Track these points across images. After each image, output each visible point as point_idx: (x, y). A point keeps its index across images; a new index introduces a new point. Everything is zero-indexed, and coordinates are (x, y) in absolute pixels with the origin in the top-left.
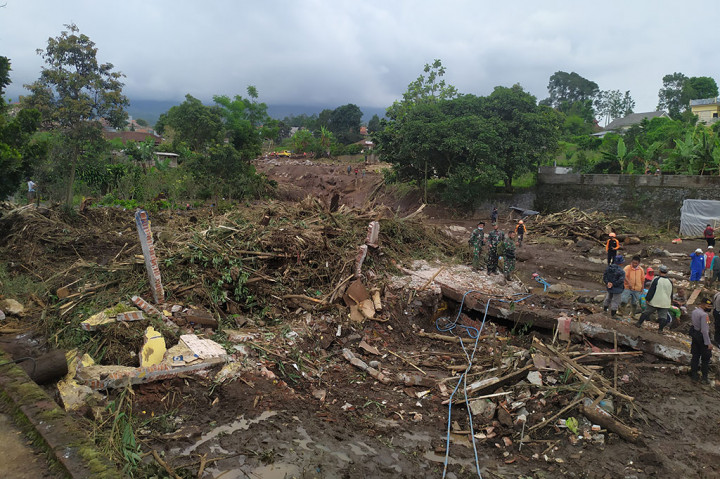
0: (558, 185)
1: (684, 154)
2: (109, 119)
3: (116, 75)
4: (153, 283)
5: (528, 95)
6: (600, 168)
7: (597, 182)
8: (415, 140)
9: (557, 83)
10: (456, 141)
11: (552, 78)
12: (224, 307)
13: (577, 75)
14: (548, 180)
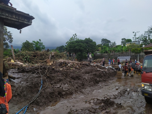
0: (98, 56)
1: (119, 50)
2: (9, 42)
3: (11, 34)
4: (13, 57)
5: (91, 40)
6: (104, 52)
7: (104, 55)
8: (70, 48)
9: (103, 41)
10: (77, 47)
11: (102, 40)
12: (25, 61)
13: (106, 39)
14: (96, 55)
